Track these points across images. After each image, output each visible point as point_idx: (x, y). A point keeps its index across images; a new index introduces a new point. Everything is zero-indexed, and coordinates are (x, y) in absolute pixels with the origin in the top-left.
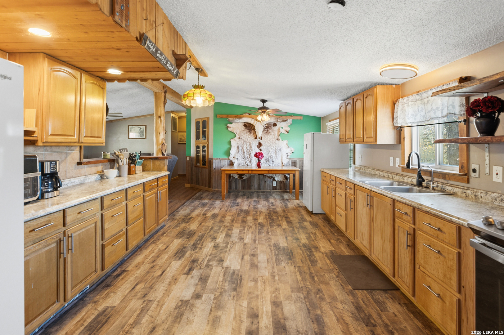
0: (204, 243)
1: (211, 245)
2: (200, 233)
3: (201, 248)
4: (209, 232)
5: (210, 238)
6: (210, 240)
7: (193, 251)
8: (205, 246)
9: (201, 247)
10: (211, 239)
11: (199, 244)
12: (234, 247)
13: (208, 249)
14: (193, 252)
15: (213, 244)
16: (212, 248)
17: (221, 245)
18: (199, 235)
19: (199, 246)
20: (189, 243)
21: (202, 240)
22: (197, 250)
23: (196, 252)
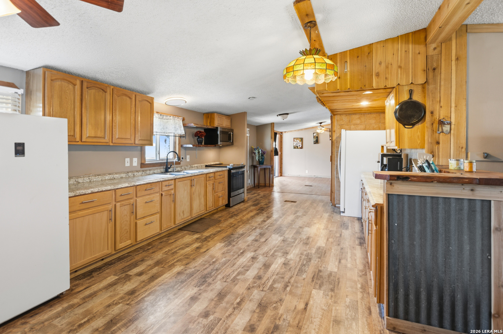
0: (298, 259)
1: (290, 256)
2: (304, 279)
3: (302, 254)
4: (291, 278)
5: (291, 266)
6: (291, 262)
7: (309, 253)
8: (297, 255)
9: (302, 256)
10: (290, 264)
11: (304, 259)
12: (268, 250)
13: (294, 252)
14: (309, 251)
15: (289, 257)
16: (290, 252)
17: (280, 254)
18: (306, 273)
19: (303, 257)
20: (316, 262)
21: (300, 264)
22: (305, 253)
23: (306, 251)
